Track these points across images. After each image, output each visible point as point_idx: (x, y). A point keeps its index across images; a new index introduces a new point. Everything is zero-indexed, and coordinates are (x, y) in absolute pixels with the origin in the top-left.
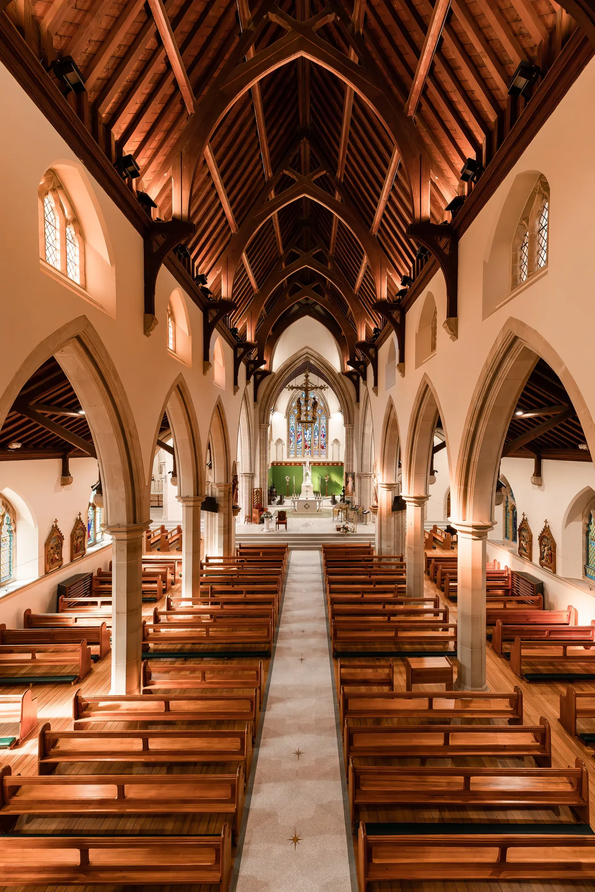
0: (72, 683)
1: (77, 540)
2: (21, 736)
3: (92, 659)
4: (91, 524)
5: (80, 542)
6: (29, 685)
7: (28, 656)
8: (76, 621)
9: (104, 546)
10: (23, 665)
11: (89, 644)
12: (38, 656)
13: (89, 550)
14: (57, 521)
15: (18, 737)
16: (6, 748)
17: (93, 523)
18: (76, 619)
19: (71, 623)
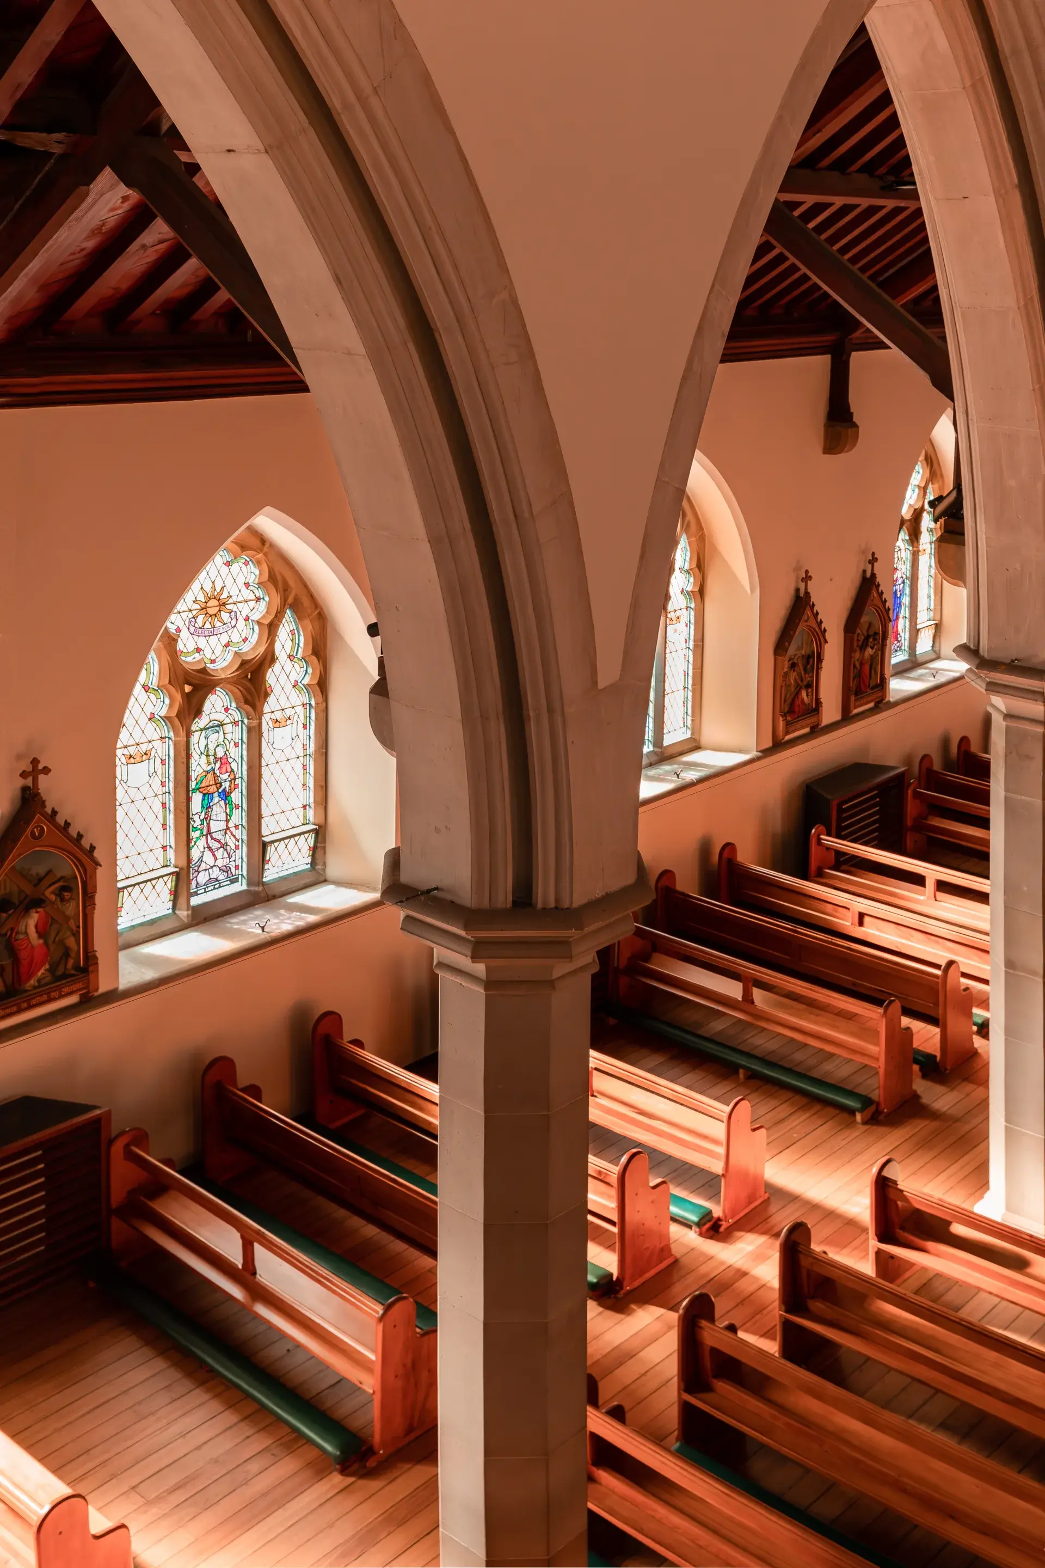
0: (859, 1117)
1: (863, 648)
2: (724, 1211)
3: (916, 1061)
4: (902, 591)
5: (872, 658)
6: (737, 1073)
7: (733, 989)
8: (861, 923)
9: (942, 679)
10: (720, 1008)
11: (907, 1012)
12: (758, 995)
13: (899, 687)
14: (810, 578)
15: (717, 1212)
16: (690, 1227)
17: (907, 591)
18: (861, 916)
19: (846, 923)
